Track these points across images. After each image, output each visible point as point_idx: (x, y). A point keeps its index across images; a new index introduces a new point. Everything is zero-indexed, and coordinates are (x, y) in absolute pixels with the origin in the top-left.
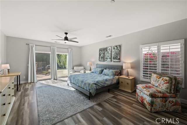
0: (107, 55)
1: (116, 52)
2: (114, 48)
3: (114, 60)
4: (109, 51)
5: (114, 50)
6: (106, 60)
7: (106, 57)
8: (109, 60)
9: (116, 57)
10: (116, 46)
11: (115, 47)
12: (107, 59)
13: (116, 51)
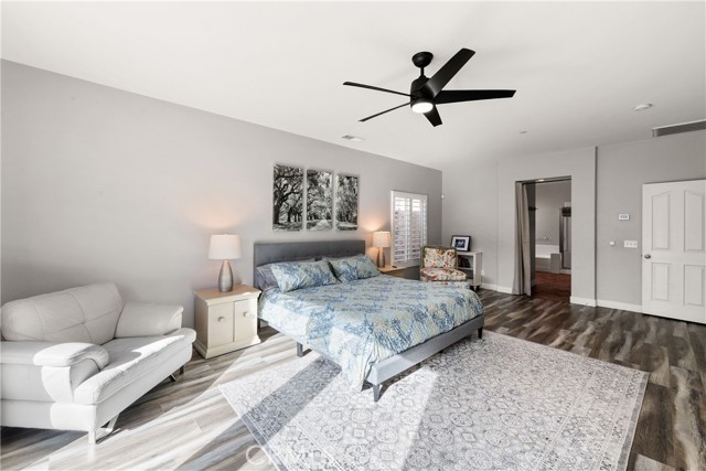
0: (318, 202)
1: (347, 197)
2: (342, 183)
3: (342, 224)
4: (324, 186)
5: (341, 189)
6: (314, 225)
7: (313, 210)
8: (324, 221)
9: (348, 212)
10: (348, 178)
11: (345, 181)
12: (316, 217)
13: (348, 193)
